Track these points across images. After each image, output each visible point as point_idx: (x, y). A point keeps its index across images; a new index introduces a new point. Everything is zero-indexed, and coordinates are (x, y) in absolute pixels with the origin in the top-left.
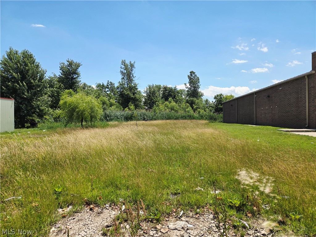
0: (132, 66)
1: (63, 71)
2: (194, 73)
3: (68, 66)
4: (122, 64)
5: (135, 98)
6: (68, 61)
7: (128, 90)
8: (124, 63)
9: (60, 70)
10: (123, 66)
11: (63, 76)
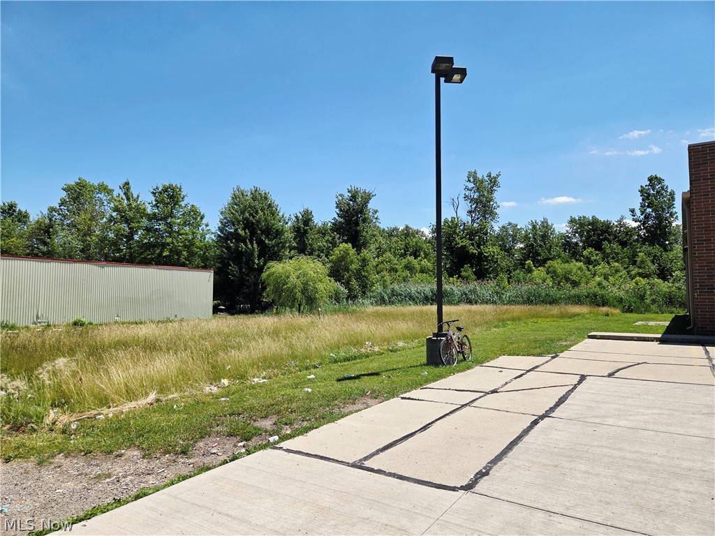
0: (494, 182)
1: (341, 210)
2: (660, 181)
3: (351, 200)
4: (469, 181)
5: (480, 254)
6: (349, 192)
7: (465, 237)
8: (472, 177)
9: (337, 207)
10: (471, 185)
11: (342, 220)
